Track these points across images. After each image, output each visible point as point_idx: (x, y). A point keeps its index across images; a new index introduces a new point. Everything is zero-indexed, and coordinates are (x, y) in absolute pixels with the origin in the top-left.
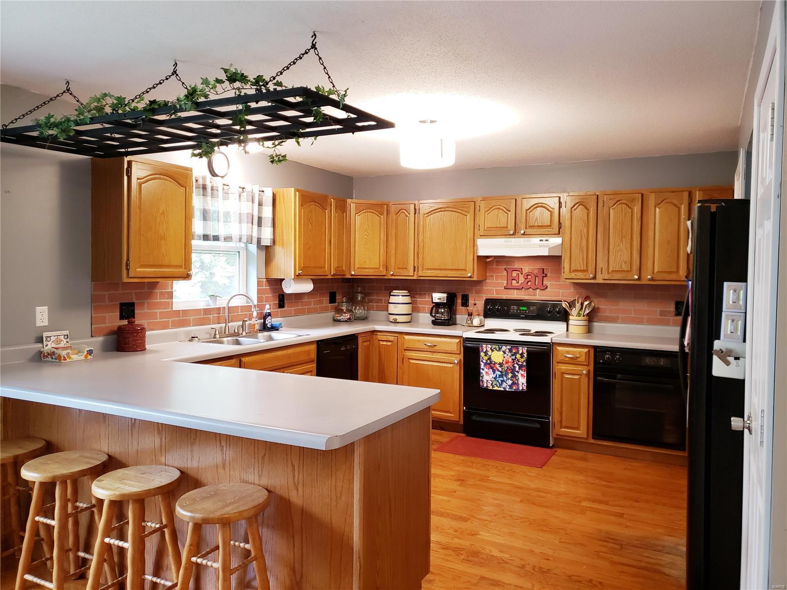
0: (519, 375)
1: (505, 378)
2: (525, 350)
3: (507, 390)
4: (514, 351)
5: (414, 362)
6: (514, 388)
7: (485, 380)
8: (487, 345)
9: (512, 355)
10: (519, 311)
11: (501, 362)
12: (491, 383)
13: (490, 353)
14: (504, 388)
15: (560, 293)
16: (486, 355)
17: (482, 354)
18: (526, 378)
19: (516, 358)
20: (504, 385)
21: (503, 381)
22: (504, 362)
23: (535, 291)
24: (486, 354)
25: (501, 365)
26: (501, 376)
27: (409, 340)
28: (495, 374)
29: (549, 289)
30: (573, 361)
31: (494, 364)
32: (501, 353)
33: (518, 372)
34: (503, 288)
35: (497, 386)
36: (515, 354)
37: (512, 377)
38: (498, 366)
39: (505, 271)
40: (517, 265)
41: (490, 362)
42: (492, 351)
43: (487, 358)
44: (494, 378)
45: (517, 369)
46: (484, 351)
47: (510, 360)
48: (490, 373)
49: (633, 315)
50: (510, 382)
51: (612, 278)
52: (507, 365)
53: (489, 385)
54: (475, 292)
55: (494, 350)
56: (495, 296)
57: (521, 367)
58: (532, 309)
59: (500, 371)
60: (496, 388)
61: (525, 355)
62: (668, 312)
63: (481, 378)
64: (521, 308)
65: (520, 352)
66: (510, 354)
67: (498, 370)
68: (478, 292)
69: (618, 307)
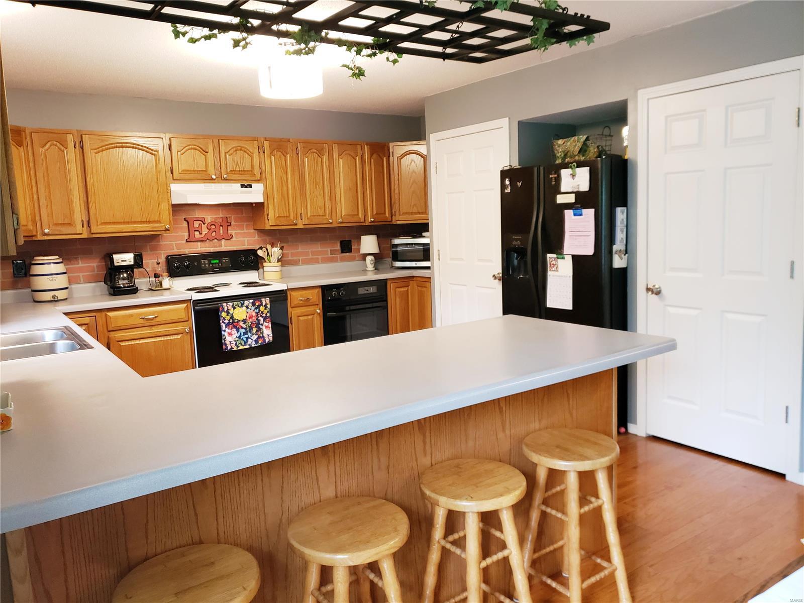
0: (264, 328)
1: (250, 334)
2: (268, 300)
3: (253, 346)
4: (257, 304)
5: (127, 344)
6: (260, 342)
7: (228, 343)
8: (227, 303)
9: (256, 309)
10: (211, 265)
11: (245, 318)
12: (234, 343)
13: (231, 312)
14: (249, 345)
15: (246, 242)
16: (227, 315)
17: (224, 314)
18: (271, 328)
19: (259, 310)
20: (250, 341)
21: (247, 338)
22: (247, 318)
23: (220, 242)
24: (228, 312)
25: (244, 321)
26: (245, 333)
27: (116, 318)
28: (239, 333)
29: (234, 239)
30: (307, 303)
31: (238, 322)
32: (244, 308)
33: (262, 325)
34: (185, 241)
35: (242, 345)
36: (259, 307)
37: (257, 331)
38: (241, 324)
39: (185, 222)
40: (198, 214)
41: (233, 320)
42: (234, 308)
43: (229, 317)
44: (238, 337)
45: (262, 322)
46: (226, 310)
47: (254, 314)
48: (233, 333)
49: (311, 256)
50: (255, 337)
51: (312, 223)
52: (251, 320)
53: (233, 346)
54: (150, 249)
55: (236, 307)
56: (176, 251)
57: (265, 319)
58: (224, 261)
59: (244, 328)
60: (241, 347)
61: (269, 306)
62: (336, 250)
63: (223, 341)
64: (213, 262)
65: (264, 304)
66: (253, 308)
67: (242, 328)
68: (154, 249)
69: (298, 251)
